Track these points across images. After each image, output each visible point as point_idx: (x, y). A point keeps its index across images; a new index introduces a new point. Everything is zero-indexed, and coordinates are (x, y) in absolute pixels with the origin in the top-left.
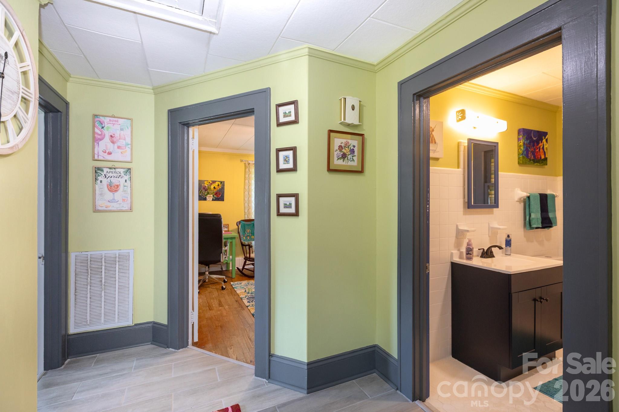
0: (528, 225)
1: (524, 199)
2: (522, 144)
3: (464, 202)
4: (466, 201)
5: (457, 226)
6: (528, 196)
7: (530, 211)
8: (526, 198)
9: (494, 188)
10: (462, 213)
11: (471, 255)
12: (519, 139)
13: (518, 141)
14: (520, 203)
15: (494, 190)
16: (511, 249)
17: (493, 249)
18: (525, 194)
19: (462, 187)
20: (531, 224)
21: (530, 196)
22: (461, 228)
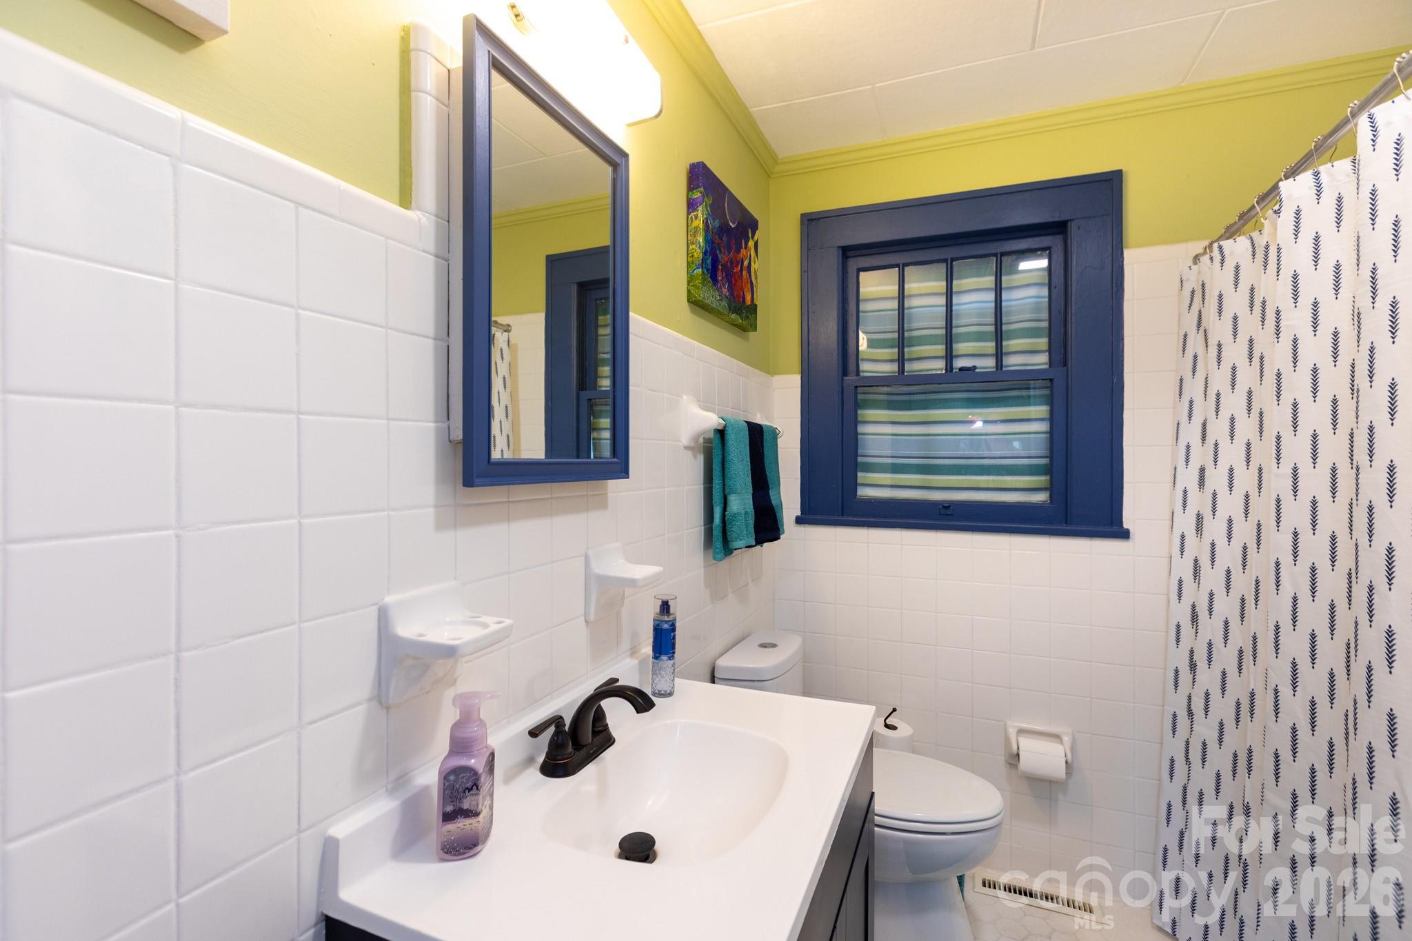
0: (718, 543)
1: (708, 441)
2: (699, 223)
3: (445, 440)
4: (458, 434)
5: (383, 616)
6: (720, 428)
7: (724, 485)
8: (711, 435)
9: (609, 408)
10: (429, 514)
11: (472, 821)
12: (691, 206)
13: (689, 213)
14: (695, 457)
15: (610, 414)
16: (673, 665)
17: (606, 704)
18: (712, 420)
19: (429, 344)
20: (729, 537)
21: (725, 426)
22: (406, 629)
